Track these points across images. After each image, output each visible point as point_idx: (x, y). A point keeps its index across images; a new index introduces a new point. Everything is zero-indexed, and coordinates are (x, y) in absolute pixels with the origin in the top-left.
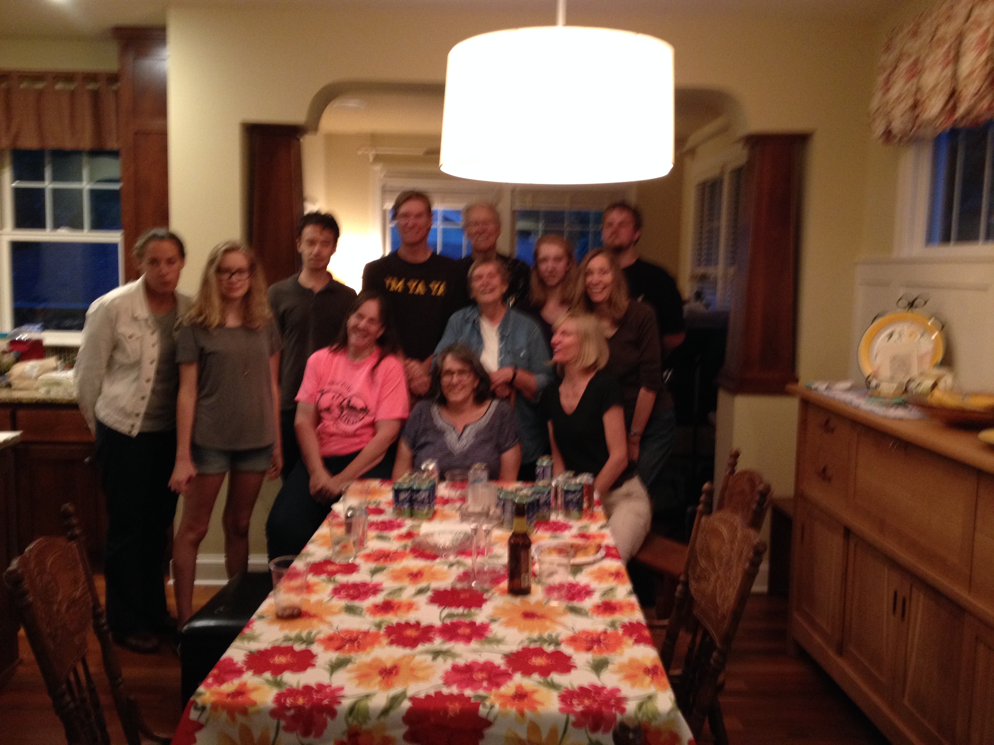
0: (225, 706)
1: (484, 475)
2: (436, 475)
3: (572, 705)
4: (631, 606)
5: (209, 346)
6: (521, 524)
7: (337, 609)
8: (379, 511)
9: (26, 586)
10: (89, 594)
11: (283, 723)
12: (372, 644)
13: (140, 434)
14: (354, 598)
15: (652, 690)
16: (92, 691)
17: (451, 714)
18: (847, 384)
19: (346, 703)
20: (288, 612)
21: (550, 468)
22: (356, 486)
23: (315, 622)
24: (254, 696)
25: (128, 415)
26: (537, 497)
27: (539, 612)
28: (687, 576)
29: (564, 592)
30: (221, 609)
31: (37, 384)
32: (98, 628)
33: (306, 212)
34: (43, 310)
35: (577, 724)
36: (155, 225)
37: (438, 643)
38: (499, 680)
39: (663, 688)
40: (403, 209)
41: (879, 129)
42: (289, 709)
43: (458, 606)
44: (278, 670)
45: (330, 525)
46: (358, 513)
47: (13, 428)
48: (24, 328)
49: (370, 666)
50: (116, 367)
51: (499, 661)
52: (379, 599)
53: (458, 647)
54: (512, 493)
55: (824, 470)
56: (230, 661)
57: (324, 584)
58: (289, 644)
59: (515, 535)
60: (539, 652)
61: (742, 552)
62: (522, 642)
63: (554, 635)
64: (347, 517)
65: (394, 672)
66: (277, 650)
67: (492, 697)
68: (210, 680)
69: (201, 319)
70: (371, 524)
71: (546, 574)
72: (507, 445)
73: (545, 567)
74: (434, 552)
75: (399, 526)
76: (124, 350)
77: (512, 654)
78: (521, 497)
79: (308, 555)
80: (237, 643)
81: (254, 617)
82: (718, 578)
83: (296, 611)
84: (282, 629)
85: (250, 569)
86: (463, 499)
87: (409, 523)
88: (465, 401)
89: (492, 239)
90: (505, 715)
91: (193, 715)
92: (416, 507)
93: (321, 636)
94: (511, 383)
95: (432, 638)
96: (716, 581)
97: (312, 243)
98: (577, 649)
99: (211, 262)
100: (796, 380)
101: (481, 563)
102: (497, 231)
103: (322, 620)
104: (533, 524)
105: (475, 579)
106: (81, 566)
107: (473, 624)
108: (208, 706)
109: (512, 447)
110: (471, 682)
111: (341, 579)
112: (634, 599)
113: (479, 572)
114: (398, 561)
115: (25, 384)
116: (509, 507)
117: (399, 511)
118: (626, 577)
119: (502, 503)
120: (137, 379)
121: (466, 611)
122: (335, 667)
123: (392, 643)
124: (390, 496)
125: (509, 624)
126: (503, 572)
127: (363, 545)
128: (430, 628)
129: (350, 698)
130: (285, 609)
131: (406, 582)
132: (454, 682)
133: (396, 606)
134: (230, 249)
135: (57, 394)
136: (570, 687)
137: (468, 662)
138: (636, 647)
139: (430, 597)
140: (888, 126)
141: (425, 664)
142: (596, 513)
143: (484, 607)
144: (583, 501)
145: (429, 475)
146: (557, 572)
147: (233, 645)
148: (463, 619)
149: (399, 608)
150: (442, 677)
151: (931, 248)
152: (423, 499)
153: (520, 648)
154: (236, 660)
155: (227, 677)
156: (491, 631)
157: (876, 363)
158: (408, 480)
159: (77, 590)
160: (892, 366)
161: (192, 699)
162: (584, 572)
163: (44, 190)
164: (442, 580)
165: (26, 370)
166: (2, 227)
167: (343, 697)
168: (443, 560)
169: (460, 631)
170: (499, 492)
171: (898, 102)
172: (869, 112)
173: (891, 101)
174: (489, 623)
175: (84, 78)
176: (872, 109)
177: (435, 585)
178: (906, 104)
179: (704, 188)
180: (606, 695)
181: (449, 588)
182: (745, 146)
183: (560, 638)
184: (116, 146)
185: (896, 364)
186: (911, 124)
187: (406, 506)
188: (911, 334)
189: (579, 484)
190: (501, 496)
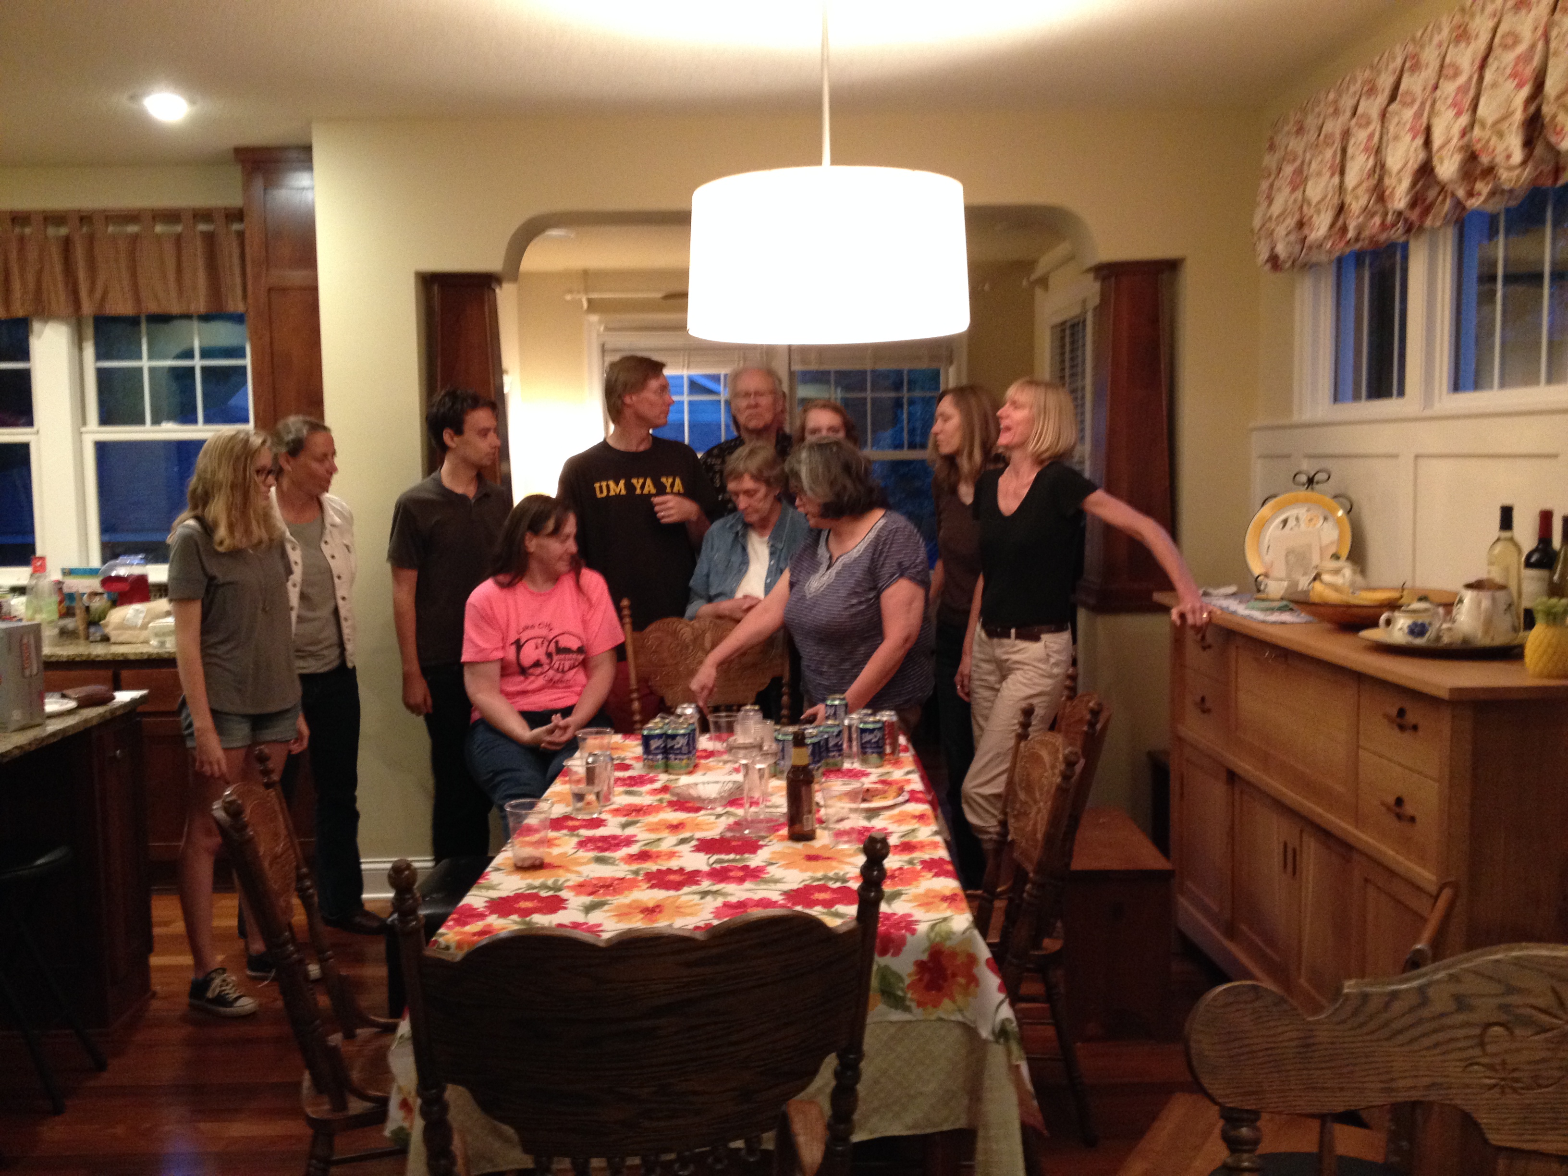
2: (695, 723)
4: (935, 845)
7: (585, 860)
8: (624, 767)
10: (291, 851)
12: (629, 889)
14: (603, 850)
15: (948, 913)
18: (1232, 589)
20: (527, 864)
23: (561, 872)
27: (825, 854)
29: (854, 836)
31: (144, 634)
37: (706, 885)
39: (961, 911)
41: (1264, 255)
43: (728, 853)
44: (525, 913)
45: (566, 781)
48: (121, 560)
49: (629, 906)
51: (775, 896)
52: (634, 849)
53: (730, 887)
56: (469, 907)
57: (567, 838)
58: (534, 891)
59: (794, 769)
60: (823, 888)
62: (804, 881)
63: (842, 873)
64: (588, 764)
65: (657, 910)
66: (520, 897)
68: (451, 923)
70: (618, 779)
71: (835, 818)
73: (831, 811)
74: (697, 804)
75: (652, 781)
77: (792, 890)
79: (543, 811)
80: (473, 891)
81: (488, 869)
82: (1039, 810)
83: (537, 863)
84: (522, 878)
87: (663, 778)
92: (672, 759)
93: (570, 883)
95: (699, 881)
96: (1038, 813)
97: (487, 432)
101: (757, 812)
103: (568, 870)
104: (820, 771)
105: (748, 828)
106: (281, 817)
107: (747, 867)
108: (453, 944)
111: (585, 833)
112: (939, 839)
113: (752, 822)
114: (653, 814)
115: (125, 636)
117: (650, 765)
118: (933, 820)
121: (738, 857)
122: (588, 909)
123: (652, 887)
124: (639, 750)
125: (788, 866)
126: (783, 820)
127: (609, 800)
128: (696, 873)
129: (610, 932)
130: (524, 859)
131: (665, 834)
132: (725, 915)
133: (654, 856)
137: (742, 899)
138: (935, 879)
139: (695, 846)
140: (1273, 249)
141: (692, 903)
142: (902, 759)
143: (760, 852)
144: (885, 744)
145: (686, 719)
146: (848, 818)
147: (470, 893)
148: (734, 864)
149: (658, 857)
150: (712, 913)
151: (1339, 406)
152: (680, 748)
153: (801, 886)
154: (476, 906)
155: (469, 920)
156: (768, 873)
157: (1268, 558)
158: (660, 725)
159: (278, 845)
160: (1287, 562)
161: (434, 939)
162: (881, 817)
163: (140, 370)
164: (707, 830)
165: (128, 616)
166: (84, 423)
167: (602, 931)
168: (709, 812)
169: (732, 874)
170: (776, 734)
171: (1281, 219)
172: (1252, 231)
173: (1274, 217)
174: (766, 866)
175: (194, 216)
176: (1257, 223)
177: (699, 835)
178: (1291, 222)
179: (1063, 331)
180: (895, 920)
181: (717, 837)
182: (1096, 278)
183: (848, 876)
184: (241, 308)
185: (1292, 559)
186: (1298, 248)
187: (660, 757)
188: (1311, 520)
189: (879, 722)
190: (780, 737)
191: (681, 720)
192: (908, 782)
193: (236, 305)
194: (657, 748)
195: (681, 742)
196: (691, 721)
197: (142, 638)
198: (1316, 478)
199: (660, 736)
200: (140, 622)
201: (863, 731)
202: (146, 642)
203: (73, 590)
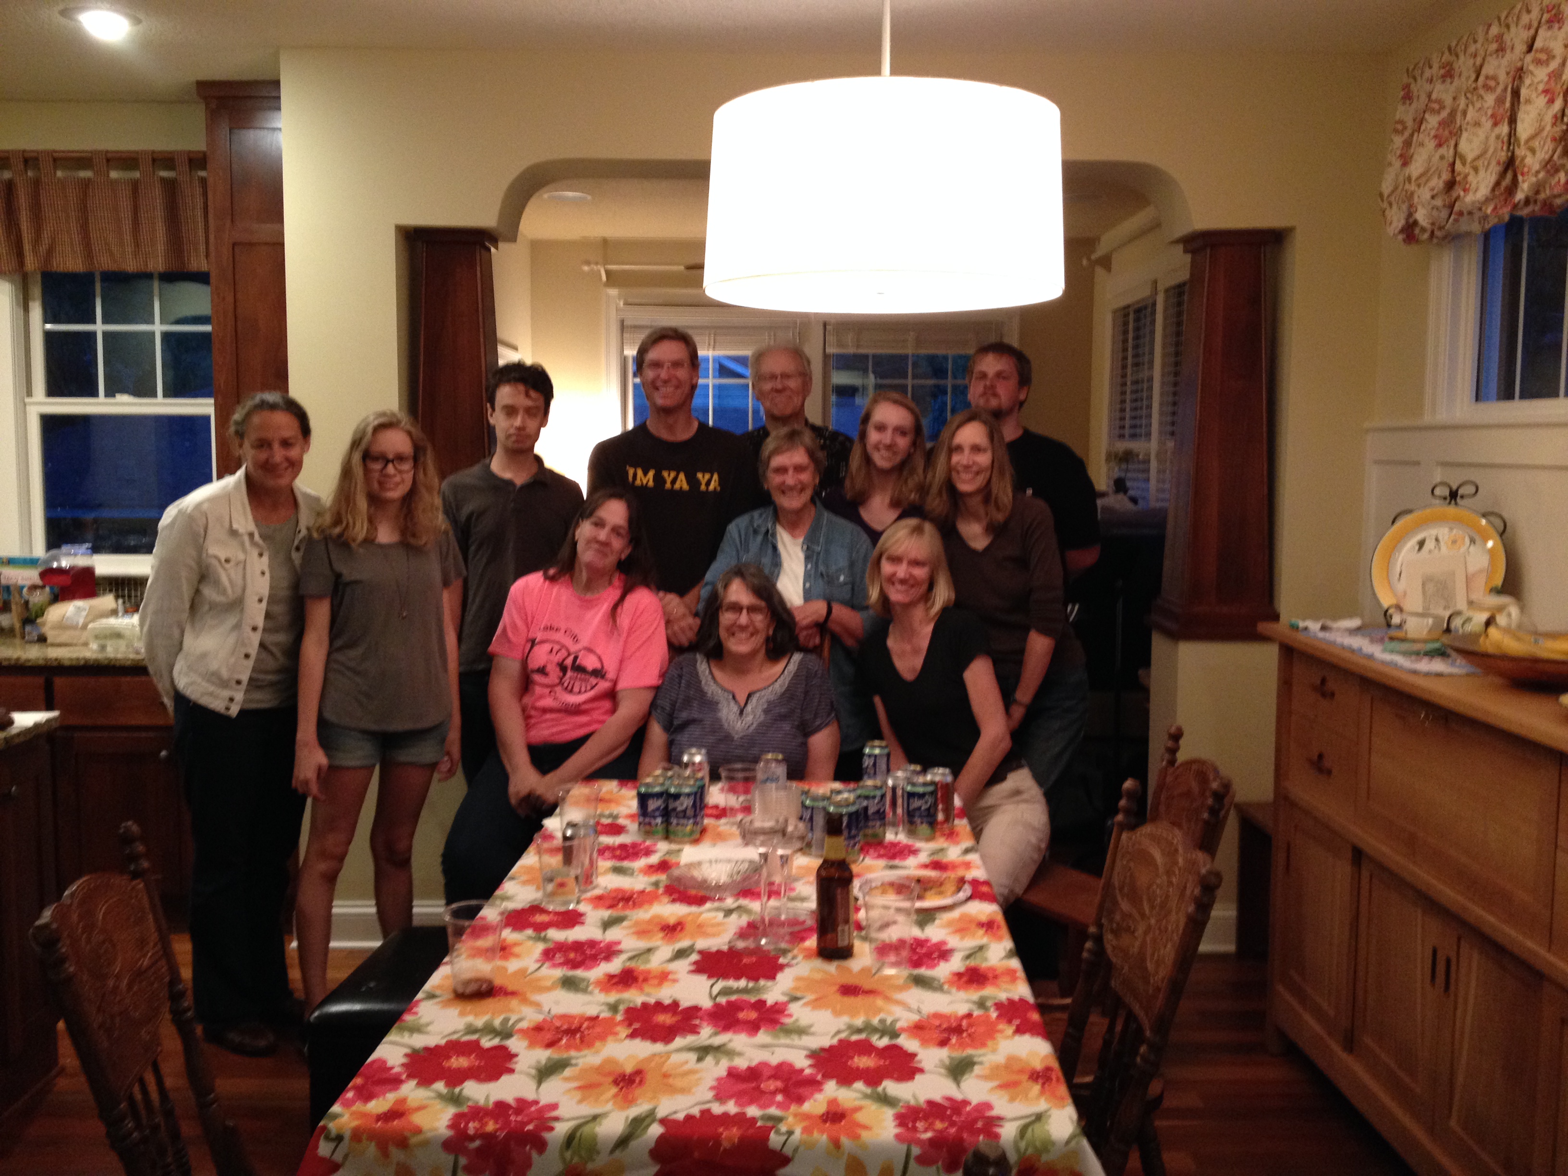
0: (373, 1136)
1: (781, 771)
2: (704, 773)
3: (915, 1129)
4: (1011, 973)
5: (349, 572)
6: (836, 847)
7: (549, 983)
8: (616, 829)
9: (64, 950)
10: (163, 962)
11: (463, 1161)
12: (602, 1038)
13: (242, 712)
14: (575, 965)
15: (1042, 1105)
16: (169, 1114)
17: (726, 1144)
18: (1355, 623)
19: (561, 1129)
20: (470, 989)
21: (885, 759)
22: (579, 791)
23: (514, 1003)
24: (418, 1119)
25: (224, 684)
26: (865, 803)
27: (867, 985)
28: (1100, 926)
29: (905, 953)
30: (372, 985)
31: (85, 636)
32: (177, 1016)
33: (501, 362)
34: (95, 521)
35: (922, 1160)
36: (266, 387)
37: (706, 1034)
38: (802, 1091)
39: (1059, 1102)
40: (652, 355)
41: (1397, 219)
42: (472, 1139)
43: (738, 978)
44: (456, 1078)
45: (539, 852)
46: (582, 832)
47: (49, 708)
48: (65, 548)
49: (599, 1070)
50: (206, 607)
51: (801, 1062)
52: (615, 966)
53: (738, 1040)
54: (824, 798)
55: (1321, 756)
56: (382, 1065)
57: (531, 943)
58: (474, 1037)
59: (827, 864)
60: (865, 1048)
61: (1185, 887)
62: (838, 1032)
63: (889, 1021)
64: (565, 838)
65: (637, 1081)
66: (454, 1047)
67: (791, 1119)
68: (350, 1095)
69: (337, 530)
70: (603, 851)
71: (877, 925)
72: (817, 723)
73: (875, 914)
74: (702, 893)
75: (648, 852)
76: (217, 583)
77: (823, 1050)
78: (838, 805)
79: (505, 898)
80: (392, 1036)
81: (420, 995)
82: (1149, 928)
83: (484, 986)
84: (462, 1014)
85: (416, 922)
86: (747, 809)
87: (663, 847)
88: (753, 654)
89: (797, 401)
90: (811, 1146)
91: (324, 1149)
92: (674, 821)
93: (524, 1025)
94: (822, 626)
95: (696, 1026)
96: (1146, 933)
97: (511, 411)
98: (925, 1042)
99: (355, 444)
100: (1276, 617)
101: (777, 908)
102: (805, 388)
103: (525, 1001)
104: (857, 847)
105: (765, 935)
106: (150, 916)
107: (762, 1003)
108: (347, 1135)
109: (827, 725)
110: (757, 1096)
111: (556, 935)
112: (1015, 963)
113: (771, 923)
114: (646, 907)
115: (64, 637)
116: (820, 821)
117: (647, 829)
118: (1004, 931)
119: (807, 815)
120: (237, 626)
121: (751, 985)
122: (544, 1073)
123: (633, 1036)
124: (633, 805)
125: (817, 1003)
126: (810, 922)
127: (591, 882)
128: (694, 1010)
129: (568, 1120)
130: (468, 982)
131: (657, 940)
132: (730, 1097)
133: (641, 978)
134: (386, 425)
135: (116, 652)
136: (913, 1102)
137: (754, 1064)
138: (1018, 1038)
139: (695, 963)
140: (1410, 215)
141: (686, 1067)
142: (957, 829)
143: (780, 976)
144: (936, 810)
145: (694, 772)
146: (895, 922)
147: (387, 1039)
148: (745, 997)
149: (645, 980)
150: (712, 1088)
151: (1482, 406)
152: (685, 811)
153: (835, 1041)
154: (390, 1063)
155: (377, 1089)
156: (790, 1016)
157: (1401, 587)
158: (661, 780)
159: (145, 956)
160: (1424, 592)
161: (321, 1124)
162: (937, 922)
163: (92, 335)
164: (714, 935)
165: (68, 614)
166: (29, 393)
167: (557, 1119)
168: (716, 904)
169: (742, 1015)
170: (803, 797)
171: (1424, 179)
172: (1381, 195)
173: (1413, 179)
174: (786, 1004)
175: (154, 160)
176: (1386, 188)
177: (702, 944)
178: (1437, 183)
179: (1126, 315)
180: (969, 1113)
181: (725, 948)
182: (1186, 251)
183: (898, 1025)
184: (204, 266)
185: (1431, 588)
186: (1444, 213)
187: (659, 820)
188: (1454, 542)
189: (933, 783)
190: (808, 802)
191: (688, 772)
192: (968, 865)
193: (198, 263)
194: (658, 809)
195: (685, 803)
196: (700, 775)
197: (83, 639)
198: (1460, 492)
199: (659, 795)
200: (81, 621)
201: (911, 795)
202: (86, 644)
203: (12, 582)
